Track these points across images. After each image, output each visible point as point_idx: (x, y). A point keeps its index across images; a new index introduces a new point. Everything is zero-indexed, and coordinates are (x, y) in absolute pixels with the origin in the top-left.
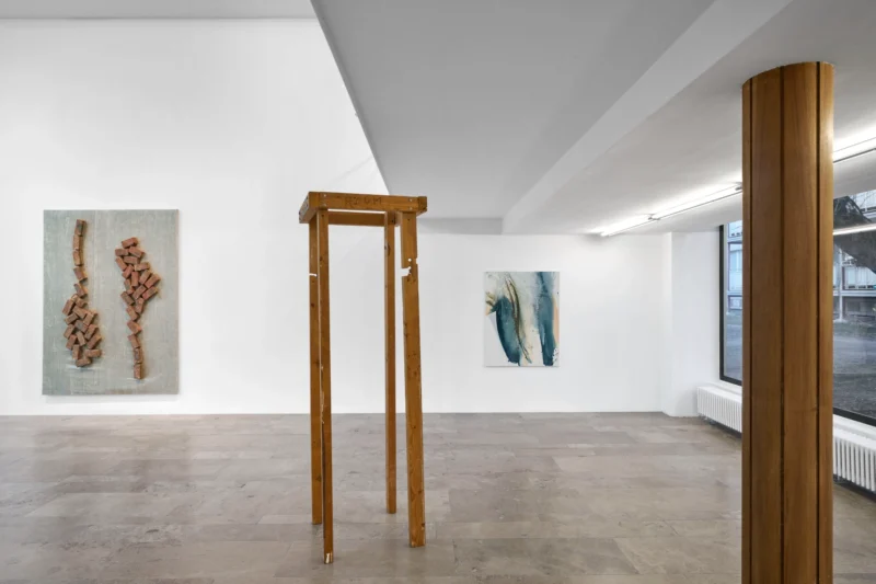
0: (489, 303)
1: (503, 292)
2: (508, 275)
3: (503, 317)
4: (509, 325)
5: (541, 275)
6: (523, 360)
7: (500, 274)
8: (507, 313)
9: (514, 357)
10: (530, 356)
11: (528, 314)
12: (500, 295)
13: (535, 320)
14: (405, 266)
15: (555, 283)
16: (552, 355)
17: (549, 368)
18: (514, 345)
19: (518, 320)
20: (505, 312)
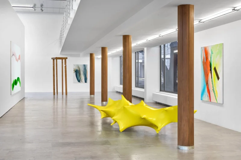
0: (74, 70)
1: (77, 68)
2: (78, 65)
3: (77, 73)
4: (78, 75)
5: (84, 65)
6: (81, 82)
7: (76, 65)
8: (78, 72)
9: (79, 81)
10: (82, 81)
11: (82, 73)
12: (76, 69)
13: (83, 74)
14: (65, 65)
15: (87, 66)
16: (86, 80)
17: (86, 83)
18: (79, 79)
19: (80, 74)
20: (77, 72)
